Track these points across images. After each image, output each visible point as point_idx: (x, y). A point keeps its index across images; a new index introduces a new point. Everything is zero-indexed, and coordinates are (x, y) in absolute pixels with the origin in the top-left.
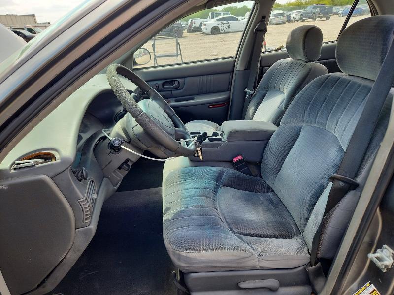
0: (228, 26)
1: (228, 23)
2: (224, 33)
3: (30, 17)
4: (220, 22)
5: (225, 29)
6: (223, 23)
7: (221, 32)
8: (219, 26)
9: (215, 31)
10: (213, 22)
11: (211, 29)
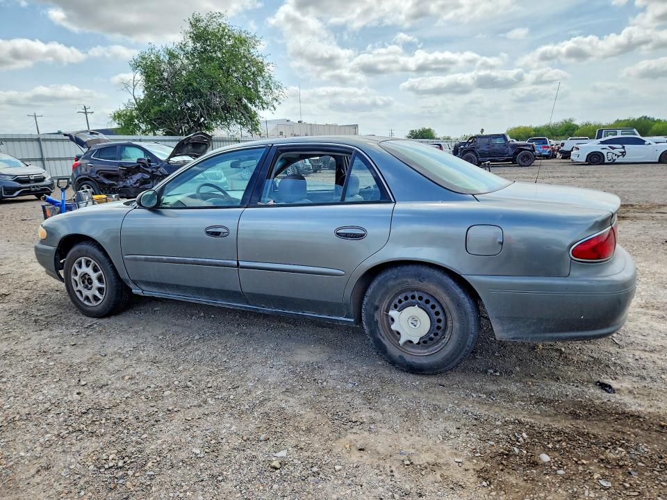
0: (623, 154)
1: (623, 148)
2: (613, 163)
3: (351, 128)
4: (606, 146)
5: (615, 157)
6: (613, 148)
7: (606, 161)
8: (605, 152)
9: (595, 159)
10: (593, 145)
11: (588, 156)
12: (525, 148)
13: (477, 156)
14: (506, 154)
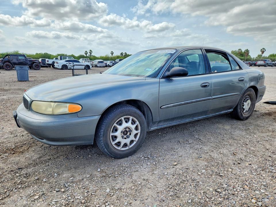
0: (74, 65)
1: (73, 63)
2: (71, 69)
4: (68, 62)
5: (71, 67)
6: (70, 64)
7: (69, 68)
8: (67, 65)
9: (64, 67)
10: (63, 62)
11: (62, 66)
12: (35, 62)
13: (12, 64)
14: (27, 64)
